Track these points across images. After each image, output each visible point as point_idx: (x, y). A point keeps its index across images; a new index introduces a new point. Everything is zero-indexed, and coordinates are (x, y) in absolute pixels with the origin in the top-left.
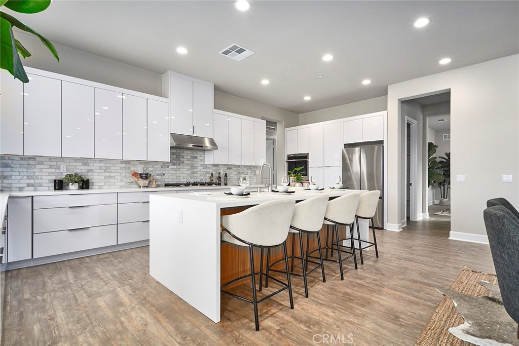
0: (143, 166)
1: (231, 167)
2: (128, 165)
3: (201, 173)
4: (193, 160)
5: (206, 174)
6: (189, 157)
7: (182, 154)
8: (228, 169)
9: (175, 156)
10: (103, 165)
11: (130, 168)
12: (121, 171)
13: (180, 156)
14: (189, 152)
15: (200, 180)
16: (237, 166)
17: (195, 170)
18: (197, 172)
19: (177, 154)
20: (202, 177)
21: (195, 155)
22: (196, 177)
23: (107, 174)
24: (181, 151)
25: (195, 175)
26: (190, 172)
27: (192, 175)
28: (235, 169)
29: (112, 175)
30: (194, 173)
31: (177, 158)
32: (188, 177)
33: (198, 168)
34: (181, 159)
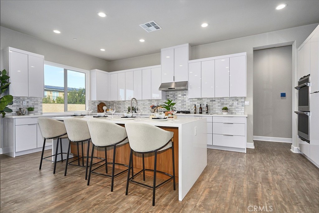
0: (157, 102)
1: (214, 99)
2: (151, 102)
3: (188, 105)
4: (183, 97)
5: (192, 105)
6: (181, 95)
7: (176, 94)
8: (211, 101)
9: (172, 96)
10: (142, 102)
11: (151, 103)
12: (148, 105)
13: (175, 95)
14: (180, 92)
15: (187, 109)
16: (221, 98)
17: (184, 103)
18: (185, 104)
19: (173, 94)
20: (190, 108)
21: (184, 94)
22: (185, 108)
23: (144, 106)
24: (176, 92)
25: (184, 106)
26: (181, 105)
27: (182, 106)
28: (218, 101)
29: (145, 107)
30: (183, 105)
31: (173, 96)
32: (180, 108)
33: (186, 101)
34: (176, 97)
